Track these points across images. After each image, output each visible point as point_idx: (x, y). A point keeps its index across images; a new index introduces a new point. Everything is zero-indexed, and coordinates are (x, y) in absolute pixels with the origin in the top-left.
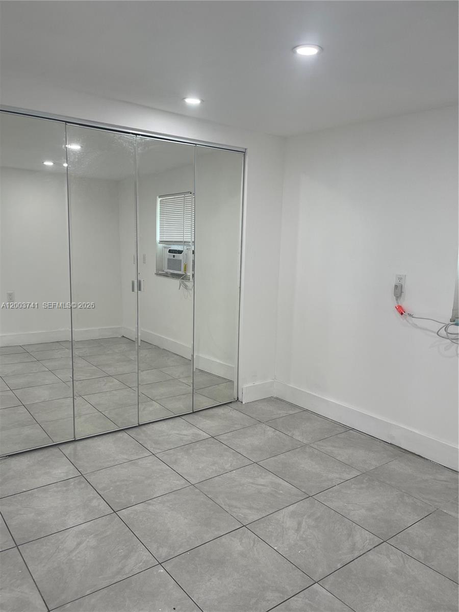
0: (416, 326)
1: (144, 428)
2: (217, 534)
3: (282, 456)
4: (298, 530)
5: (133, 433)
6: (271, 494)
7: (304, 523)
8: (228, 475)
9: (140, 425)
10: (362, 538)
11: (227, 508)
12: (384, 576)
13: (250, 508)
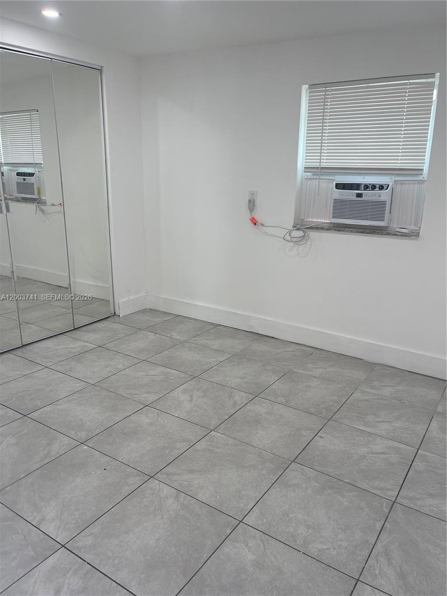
0: (266, 234)
1: (29, 347)
2: (126, 415)
3: (166, 352)
4: (191, 401)
5: (18, 352)
6: (164, 380)
7: (195, 395)
8: (122, 373)
9: (24, 346)
10: (240, 397)
11: (129, 396)
12: (260, 417)
13: (149, 393)
